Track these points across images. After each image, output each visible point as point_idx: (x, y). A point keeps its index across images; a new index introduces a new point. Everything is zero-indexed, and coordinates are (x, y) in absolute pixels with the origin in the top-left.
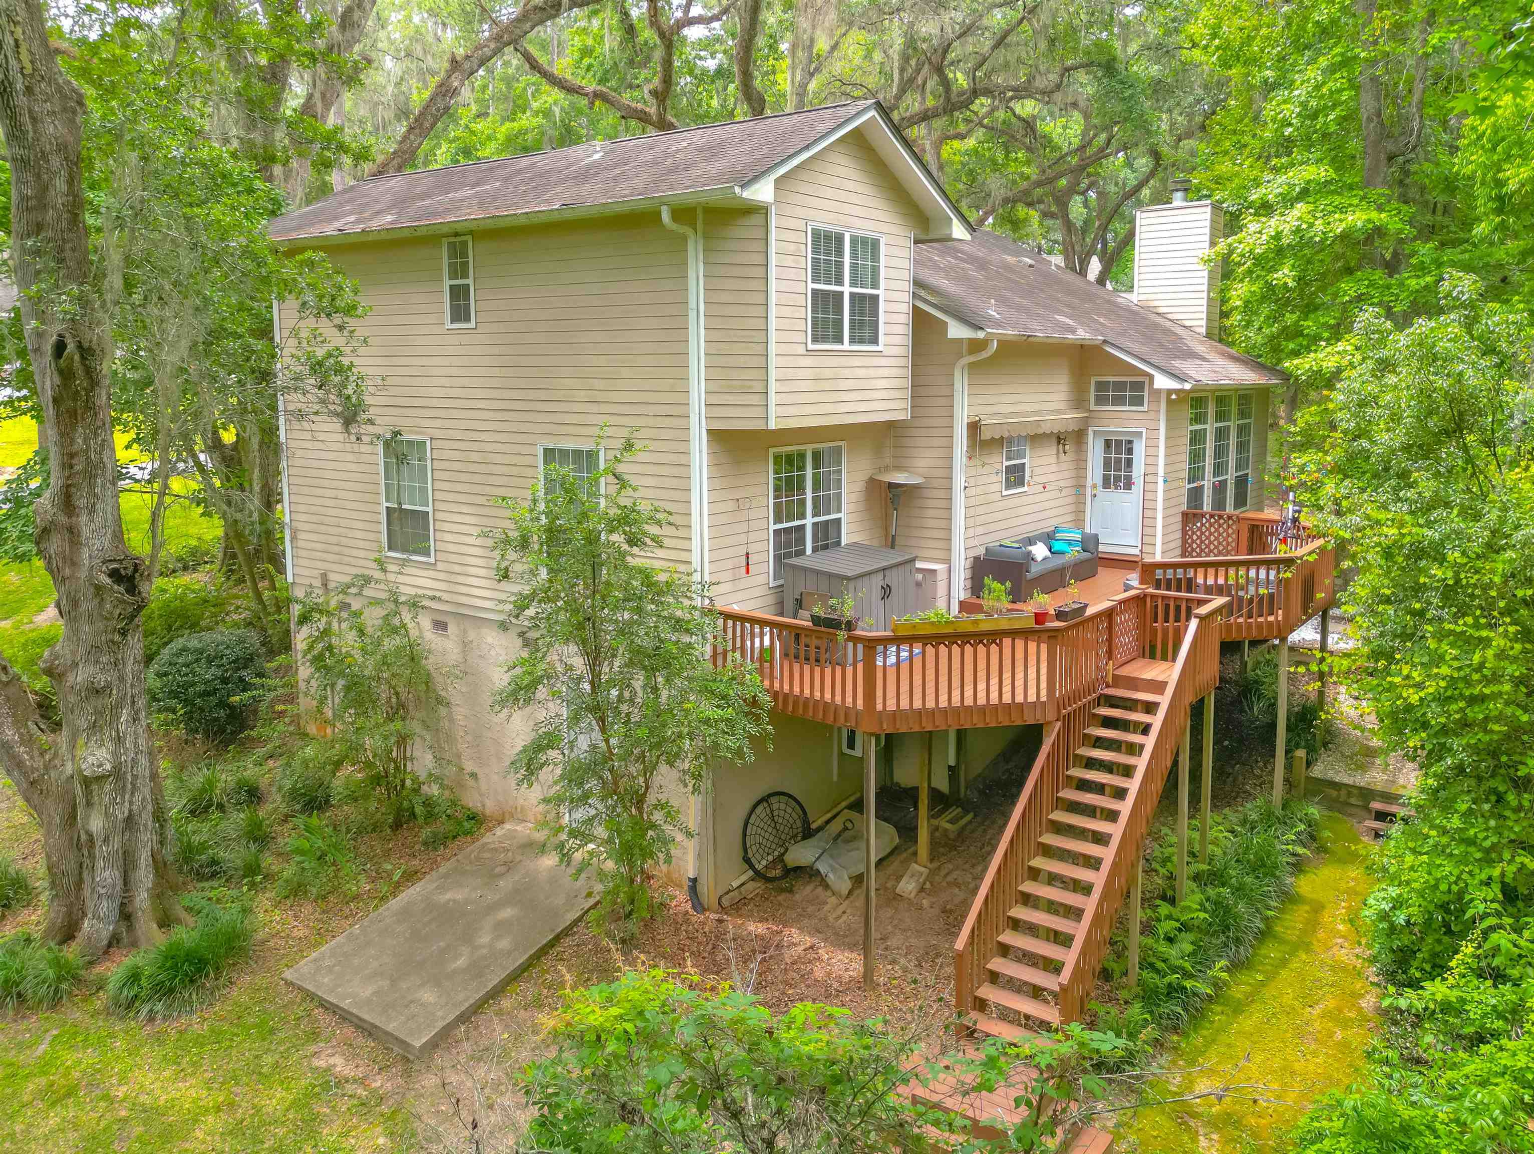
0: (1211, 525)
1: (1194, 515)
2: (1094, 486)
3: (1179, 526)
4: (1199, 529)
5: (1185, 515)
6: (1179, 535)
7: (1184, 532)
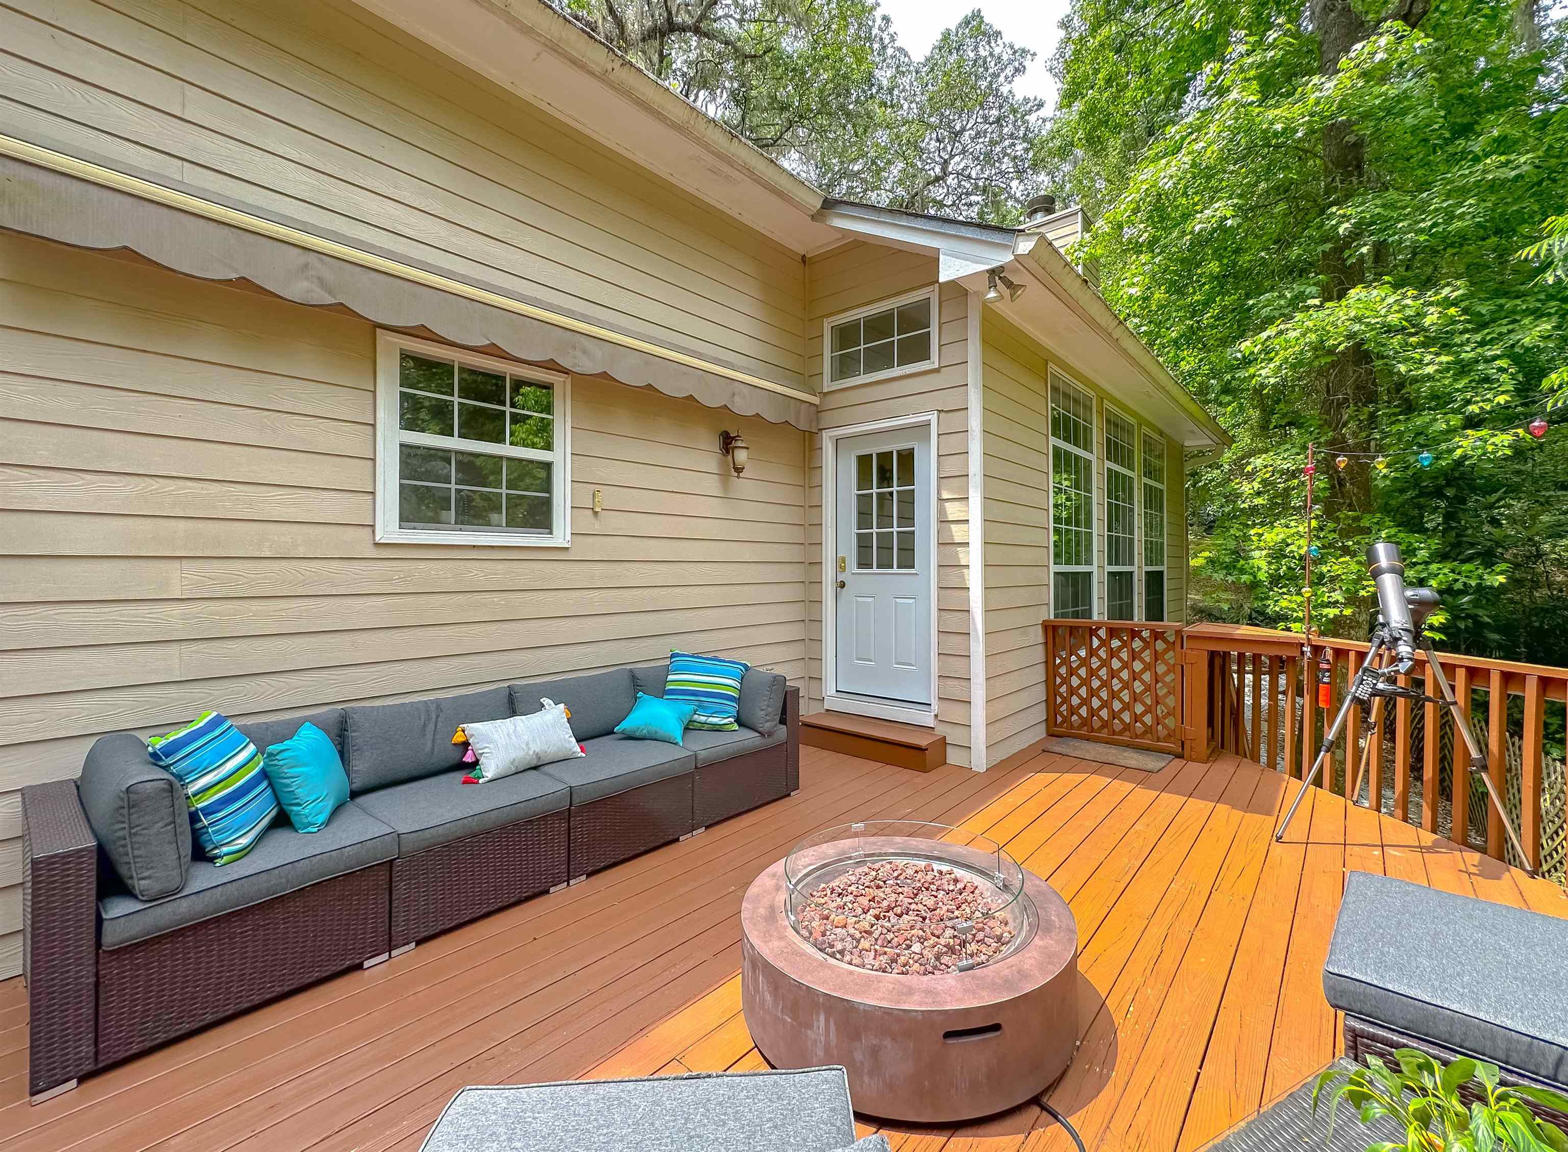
0: (1112, 654)
1: (1073, 630)
2: (841, 564)
3: (1039, 654)
4: (1084, 662)
5: (1050, 629)
6: (1039, 674)
7: (1051, 671)
